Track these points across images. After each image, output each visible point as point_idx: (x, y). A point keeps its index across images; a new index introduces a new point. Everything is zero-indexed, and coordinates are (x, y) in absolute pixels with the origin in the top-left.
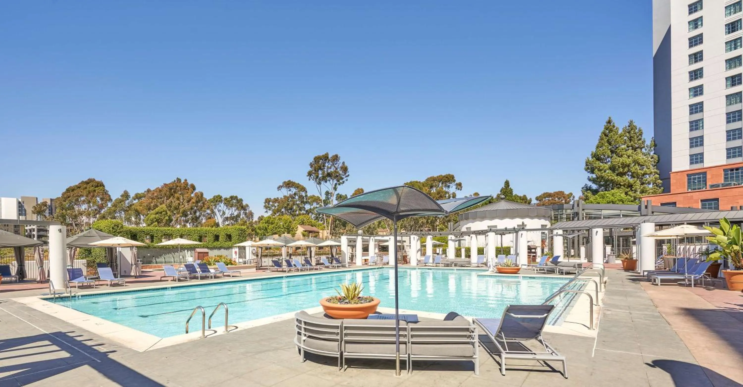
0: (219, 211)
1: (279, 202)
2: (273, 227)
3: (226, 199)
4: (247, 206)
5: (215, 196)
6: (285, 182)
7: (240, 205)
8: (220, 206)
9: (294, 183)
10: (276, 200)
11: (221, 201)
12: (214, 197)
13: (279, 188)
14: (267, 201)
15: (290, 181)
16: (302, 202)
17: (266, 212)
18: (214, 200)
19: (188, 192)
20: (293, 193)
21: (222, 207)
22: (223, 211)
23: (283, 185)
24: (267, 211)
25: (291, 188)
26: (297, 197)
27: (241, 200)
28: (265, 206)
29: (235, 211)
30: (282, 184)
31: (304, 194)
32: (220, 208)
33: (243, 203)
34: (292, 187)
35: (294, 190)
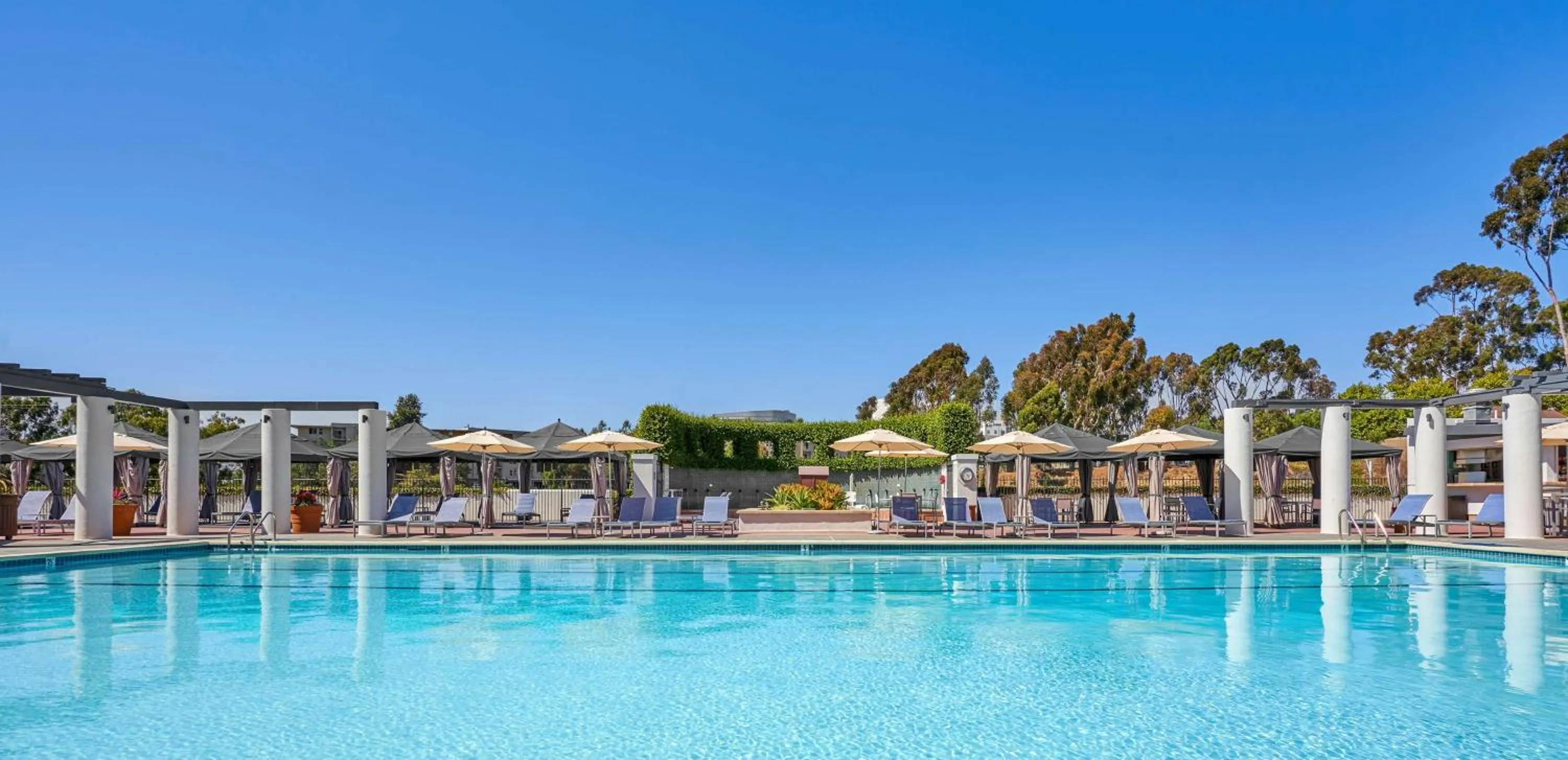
0: (1231, 386)
1: (1416, 340)
2: (1369, 421)
3: (1248, 352)
4: (1313, 363)
5: (1221, 348)
6: (1442, 275)
7: (1290, 364)
8: (1233, 373)
9: (1481, 270)
10: (1404, 336)
11: (1234, 359)
12: (1218, 350)
13: (1420, 297)
14: (1378, 342)
15: (1463, 264)
16: (1519, 329)
17: (1375, 375)
18: (1218, 358)
19: (1107, 345)
20: (1478, 303)
21: (1238, 373)
22: (1242, 385)
23: (1437, 285)
24: (1377, 372)
25: (1468, 289)
26: (1495, 315)
27: (1295, 349)
28: (1368, 359)
29: (1276, 380)
30: (1431, 284)
31: (1521, 301)
32: (1233, 379)
33: (1300, 356)
34: (1470, 283)
35: (1478, 296)
